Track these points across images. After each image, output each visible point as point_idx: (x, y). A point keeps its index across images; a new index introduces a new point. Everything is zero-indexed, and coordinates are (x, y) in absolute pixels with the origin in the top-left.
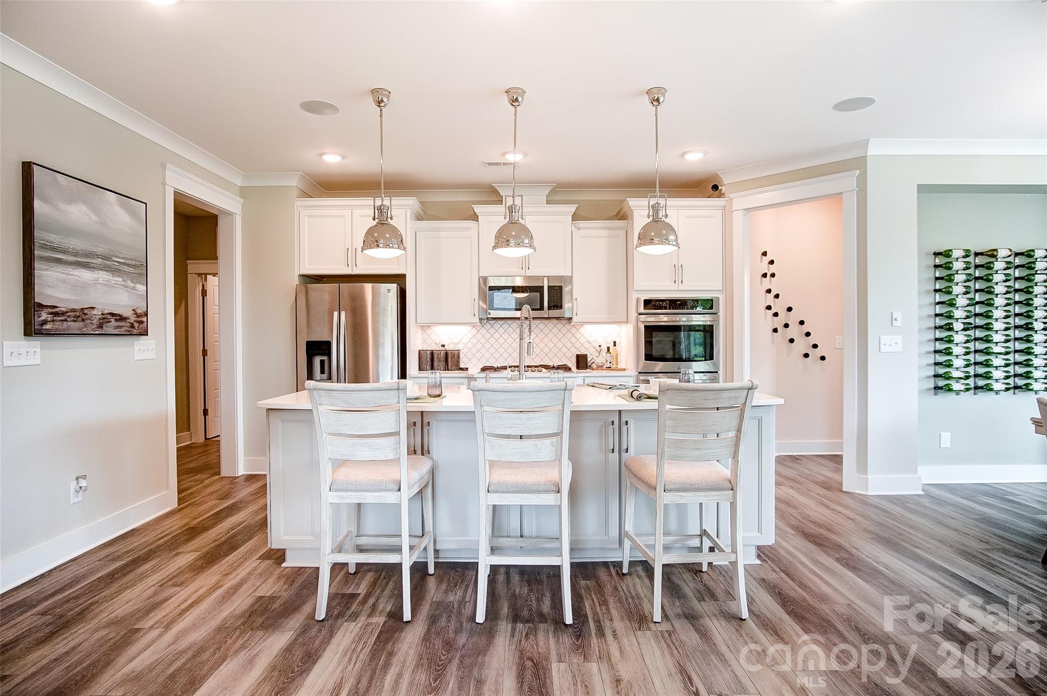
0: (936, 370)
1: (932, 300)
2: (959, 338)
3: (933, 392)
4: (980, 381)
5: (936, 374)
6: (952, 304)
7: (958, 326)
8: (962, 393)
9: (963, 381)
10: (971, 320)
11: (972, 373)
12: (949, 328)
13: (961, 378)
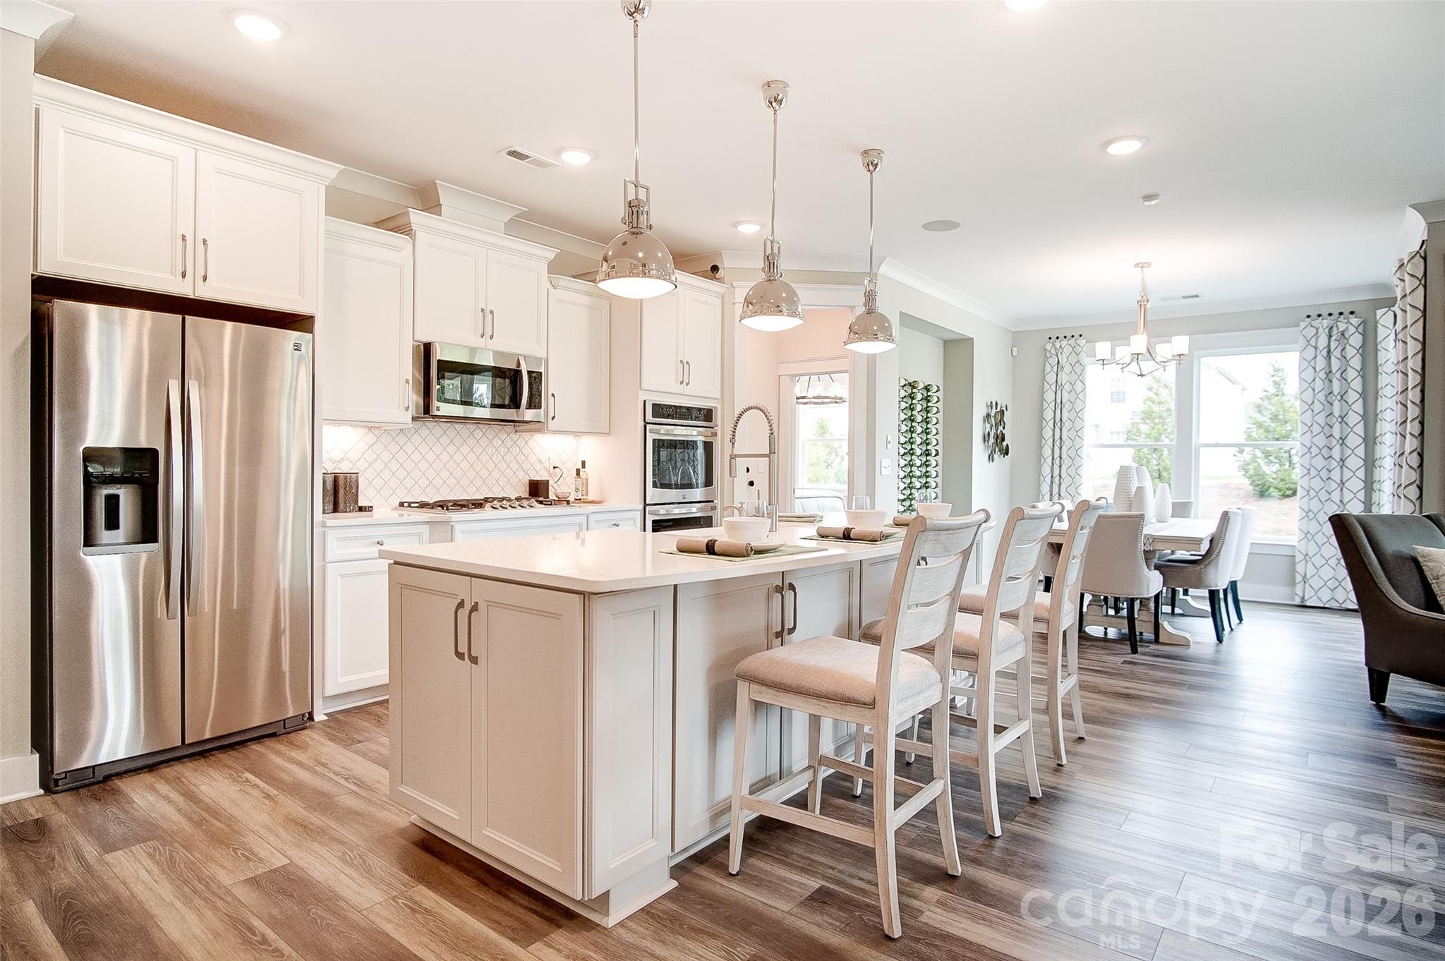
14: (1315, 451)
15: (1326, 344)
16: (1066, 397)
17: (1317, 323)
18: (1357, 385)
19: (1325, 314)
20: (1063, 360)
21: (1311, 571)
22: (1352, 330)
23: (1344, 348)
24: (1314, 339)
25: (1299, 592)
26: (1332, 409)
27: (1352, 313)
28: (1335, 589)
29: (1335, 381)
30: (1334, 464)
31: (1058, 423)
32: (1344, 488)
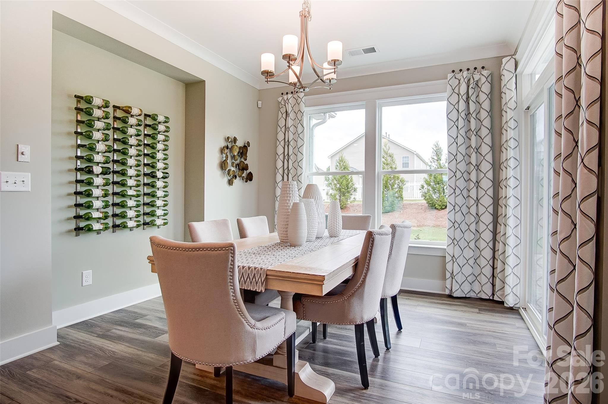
0: (78, 212)
1: (73, 143)
2: (99, 181)
3: (74, 233)
4: (117, 220)
5: (78, 214)
6: (92, 148)
7: (97, 169)
8: (102, 232)
9: (102, 221)
10: (110, 165)
11: (110, 213)
12: (90, 171)
13: (100, 218)
14: (459, 174)
15: (466, 91)
16: (291, 137)
17: (459, 76)
18: (487, 123)
19: (464, 69)
20: (290, 110)
21: (456, 269)
22: (483, 79)
23: (478, 95)
24: (457, 88)
25: (449, 286)
26: (470, 142)
27: (483, 68)
28: (472, 282)
29: (472, 120)
30: (472, 185)
31: (287, 157)
32: (479, 204)
